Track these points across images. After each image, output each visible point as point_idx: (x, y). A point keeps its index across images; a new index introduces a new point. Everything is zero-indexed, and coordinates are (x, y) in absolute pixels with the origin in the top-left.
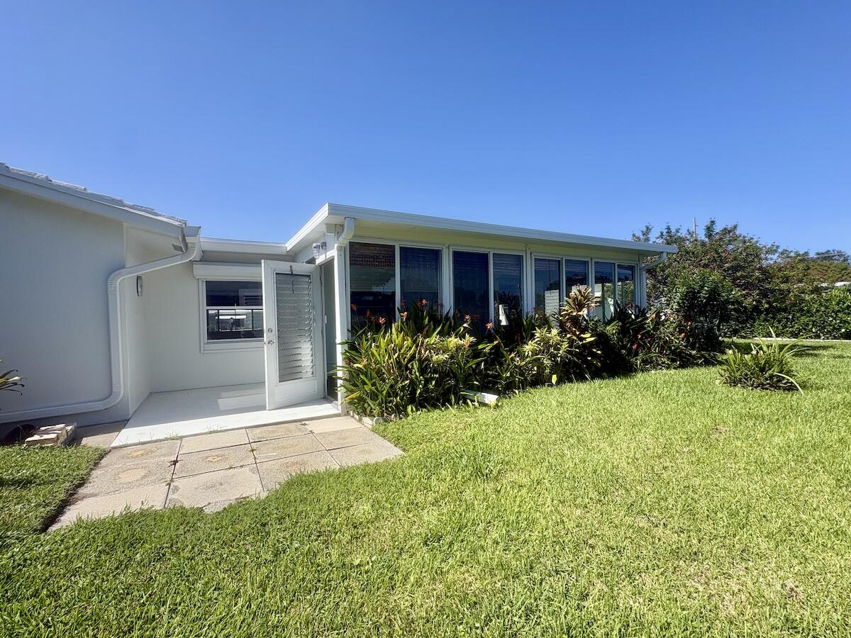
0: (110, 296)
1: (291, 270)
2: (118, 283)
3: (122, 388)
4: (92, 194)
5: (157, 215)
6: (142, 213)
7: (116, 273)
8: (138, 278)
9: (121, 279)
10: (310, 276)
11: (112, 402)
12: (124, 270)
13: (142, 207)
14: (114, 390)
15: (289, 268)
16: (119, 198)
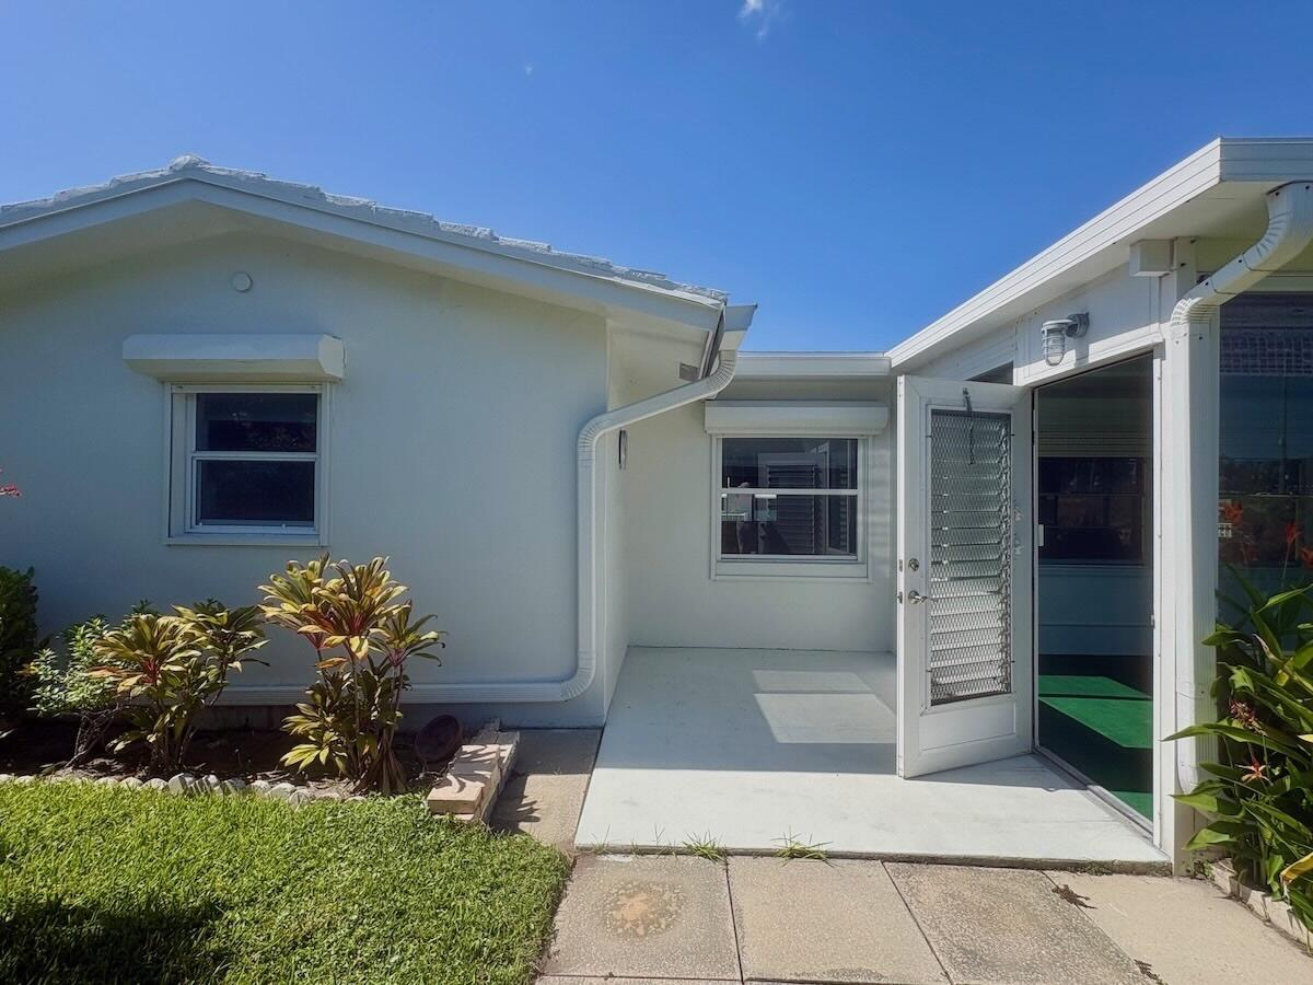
0: (580, 470)
1: (968, 400)
2: (594, 445)
3: (594, 661)
4: (559, 256)
5: (671, 287)
6: (645, 286)
7: (593, 422)
8: (622, 433)
9: (601, 433)
10: (1008, 417)
11: (575, 689)
12: (604, 417)
13: (644, 273)
14: (582, 664)
15: (962, 397)
16: (603, 260)
